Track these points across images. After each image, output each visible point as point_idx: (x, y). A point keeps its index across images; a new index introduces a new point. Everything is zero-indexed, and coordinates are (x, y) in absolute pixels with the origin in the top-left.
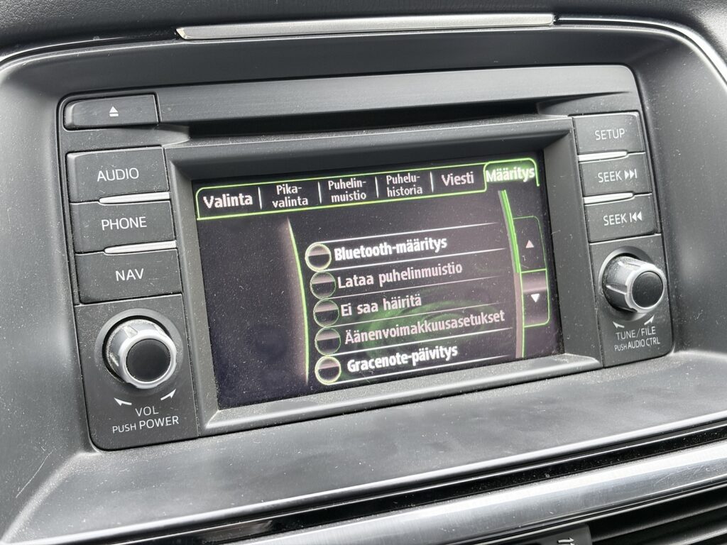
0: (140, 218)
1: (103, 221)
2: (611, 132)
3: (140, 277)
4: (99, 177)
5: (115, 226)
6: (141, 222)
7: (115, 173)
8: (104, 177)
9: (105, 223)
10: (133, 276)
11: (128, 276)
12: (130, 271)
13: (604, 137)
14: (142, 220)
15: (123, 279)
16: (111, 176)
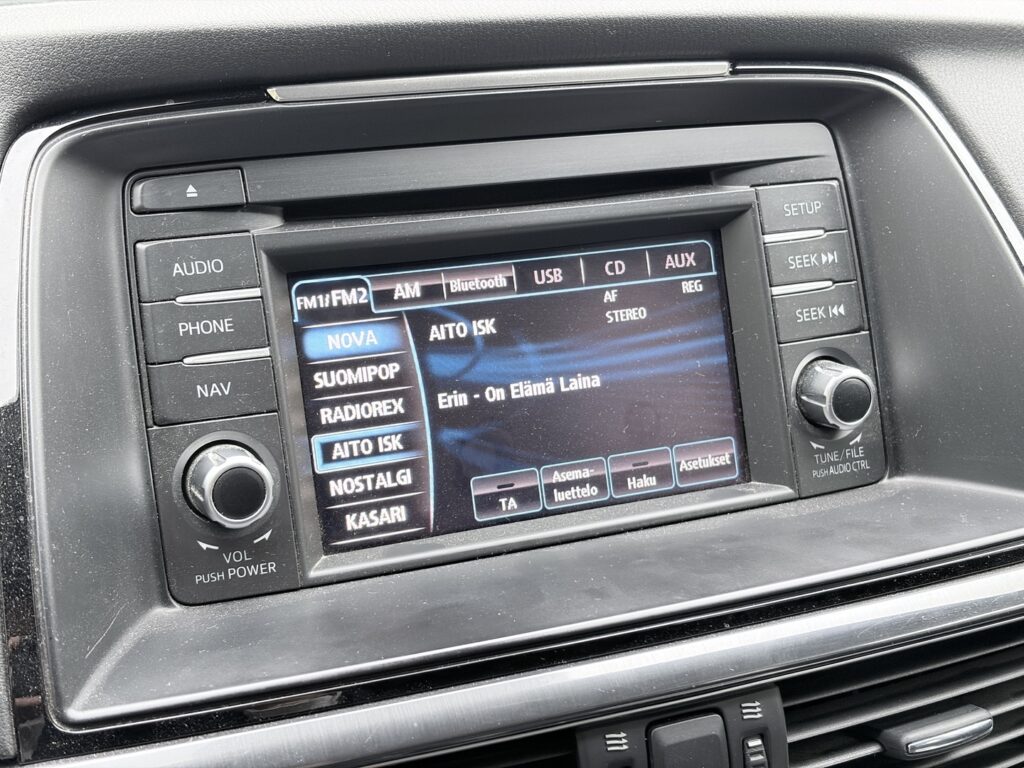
0: (226, 320)
1: (180, 325)
2: (804, 206)
3: (227, 393)
4: (175, 271)
5: (195, 331)
6: (227, 325)
7: (195, 266)
8: (180, 271)
9: (184, 327)
10: (218, 391)
11: (213, 392)
12: (214, 385)
13: (795, 212)
14: (228, 322)
15: (206, 395)
16: (190, 270)
